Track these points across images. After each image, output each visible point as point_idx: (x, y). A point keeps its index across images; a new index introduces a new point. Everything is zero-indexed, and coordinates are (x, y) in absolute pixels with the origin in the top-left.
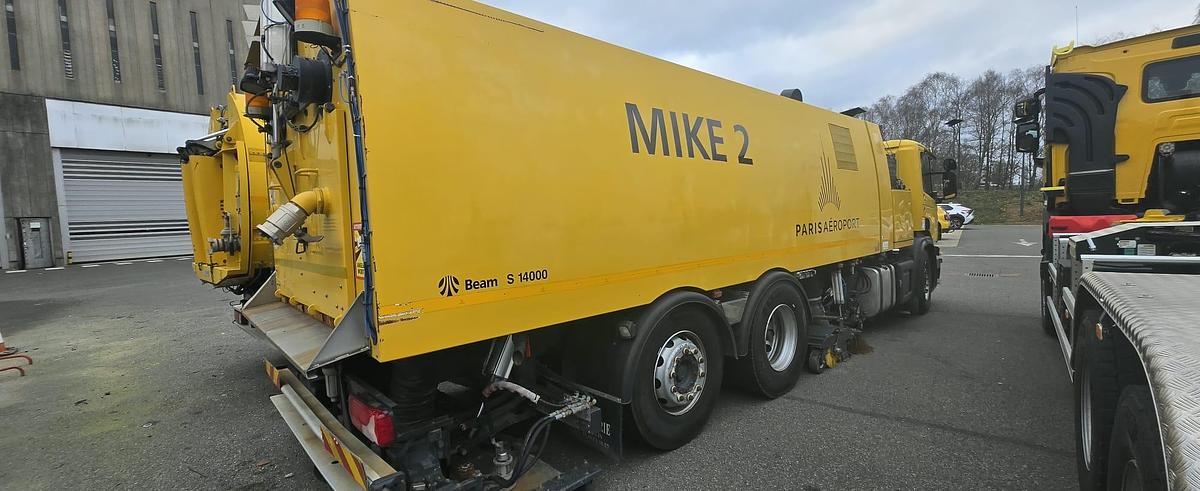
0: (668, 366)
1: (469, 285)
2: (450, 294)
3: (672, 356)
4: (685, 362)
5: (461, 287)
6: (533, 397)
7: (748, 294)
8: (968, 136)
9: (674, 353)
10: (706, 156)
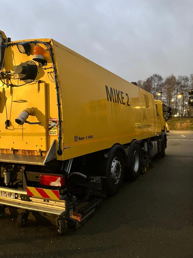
0: (114, 168)
1: (80, 139)
2: (76, 141)
3: (115, 165)
4: (117, 167)
5: (78, 139)
6: (85, 176)
7: (129, 147)
8: (164, 98)
9: (115, 164)
10: (121, 103)
